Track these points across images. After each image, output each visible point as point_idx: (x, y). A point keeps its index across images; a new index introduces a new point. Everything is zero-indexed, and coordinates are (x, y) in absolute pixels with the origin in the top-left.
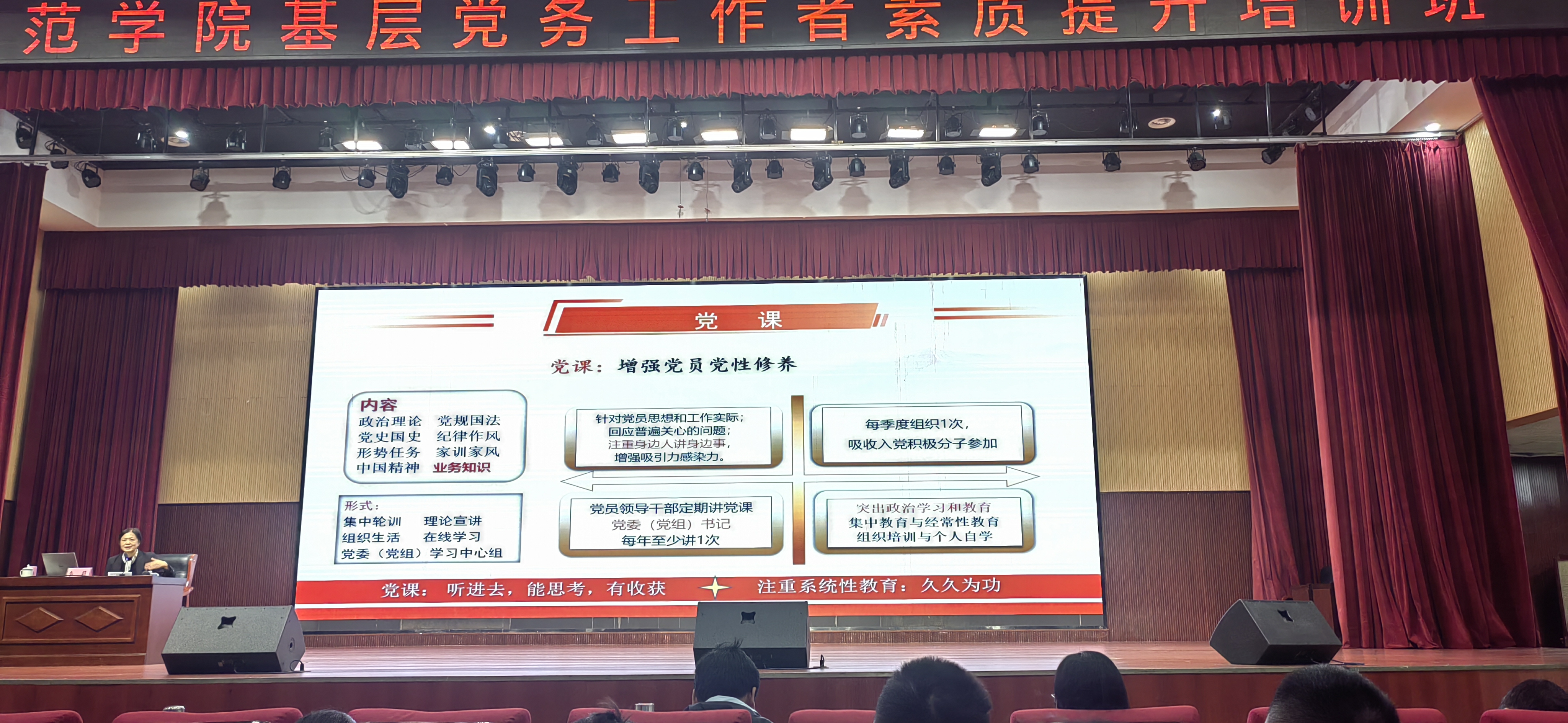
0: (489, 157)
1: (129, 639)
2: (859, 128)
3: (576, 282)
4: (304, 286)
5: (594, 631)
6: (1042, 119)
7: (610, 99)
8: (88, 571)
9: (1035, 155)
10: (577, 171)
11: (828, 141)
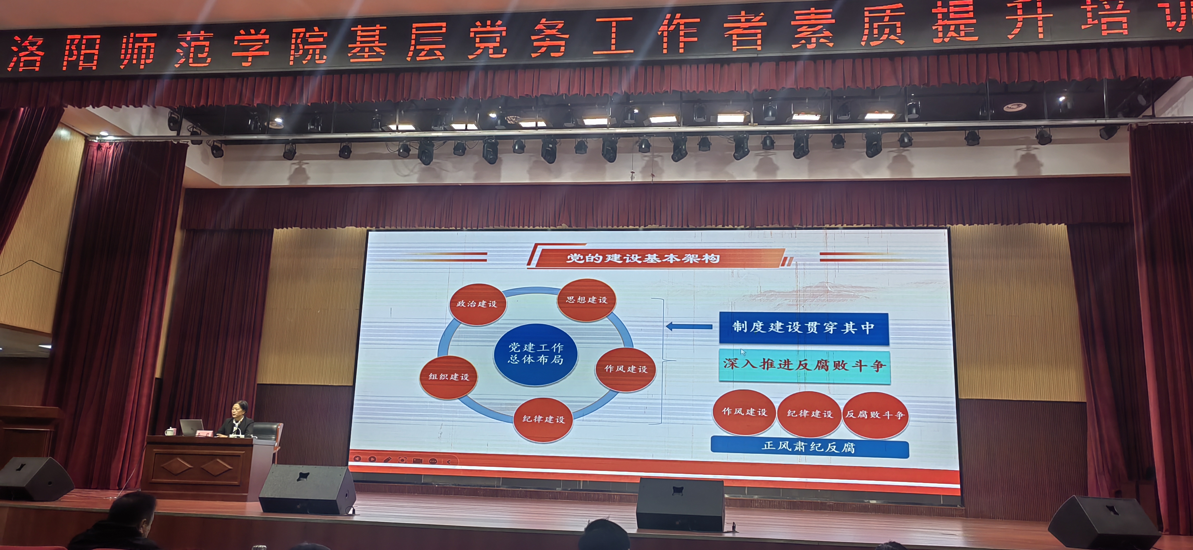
0: (492, 136)
1: (236, 483)
2: (770, 113)
3: (554, 228)
4: (359, 229)
5: (563, 490)
6: (915, 106)
7: (582, 95)
8: (210, 433)
9: (909, 133)
10: (556, 146)
11: (746, 123)
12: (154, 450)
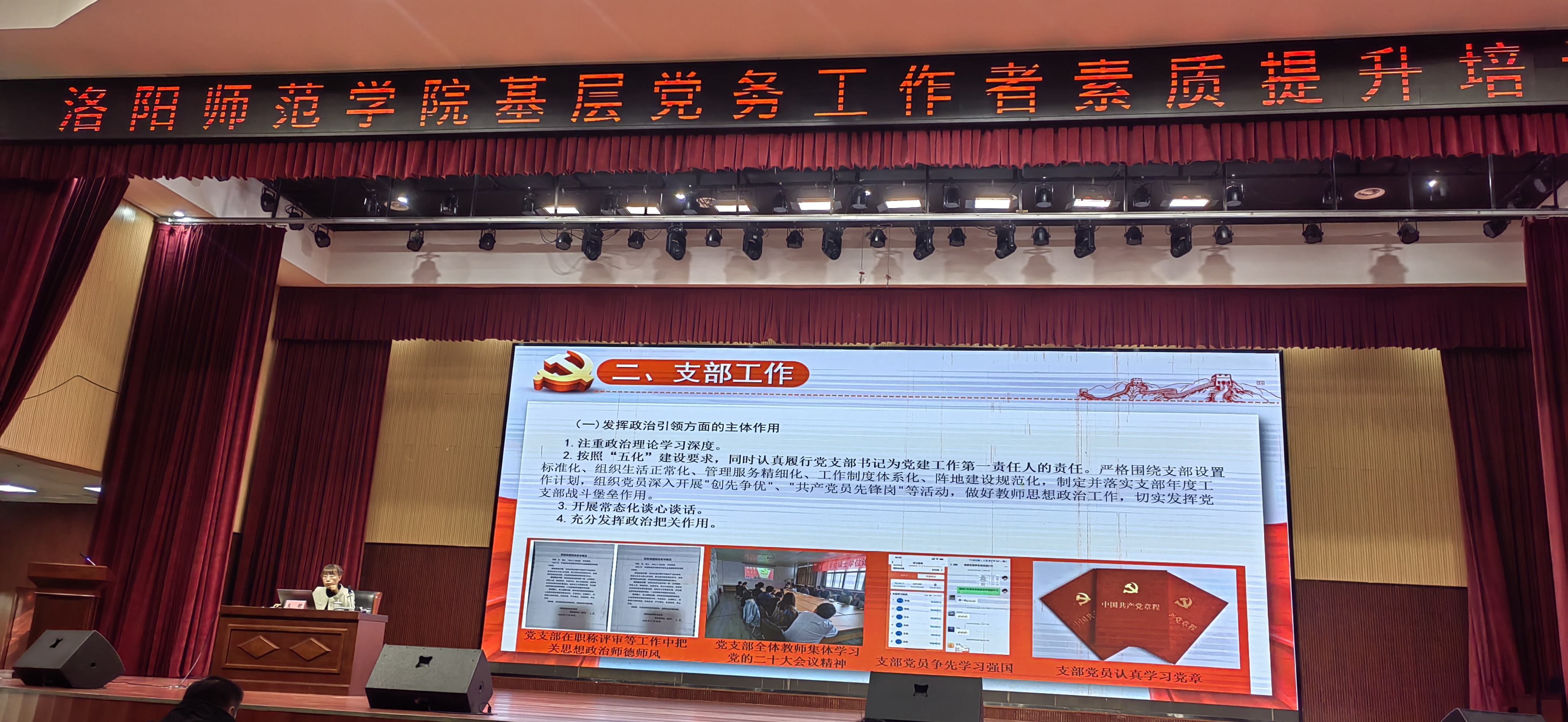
0: (678, 223)
1: (335, 670)
2: (1045, 198)
3: (757, 344)
4: (503, 342)
5: (763, 691)
6: (1237, 190)
7: (799, 169)
9: (1228, 226)
10: (763, 238)
11: (1013, 210)
12: (230, 625)
